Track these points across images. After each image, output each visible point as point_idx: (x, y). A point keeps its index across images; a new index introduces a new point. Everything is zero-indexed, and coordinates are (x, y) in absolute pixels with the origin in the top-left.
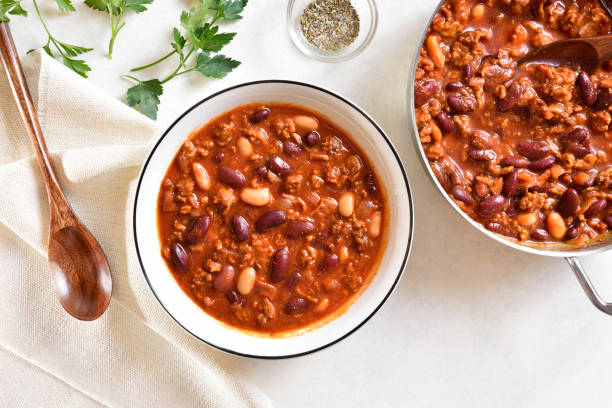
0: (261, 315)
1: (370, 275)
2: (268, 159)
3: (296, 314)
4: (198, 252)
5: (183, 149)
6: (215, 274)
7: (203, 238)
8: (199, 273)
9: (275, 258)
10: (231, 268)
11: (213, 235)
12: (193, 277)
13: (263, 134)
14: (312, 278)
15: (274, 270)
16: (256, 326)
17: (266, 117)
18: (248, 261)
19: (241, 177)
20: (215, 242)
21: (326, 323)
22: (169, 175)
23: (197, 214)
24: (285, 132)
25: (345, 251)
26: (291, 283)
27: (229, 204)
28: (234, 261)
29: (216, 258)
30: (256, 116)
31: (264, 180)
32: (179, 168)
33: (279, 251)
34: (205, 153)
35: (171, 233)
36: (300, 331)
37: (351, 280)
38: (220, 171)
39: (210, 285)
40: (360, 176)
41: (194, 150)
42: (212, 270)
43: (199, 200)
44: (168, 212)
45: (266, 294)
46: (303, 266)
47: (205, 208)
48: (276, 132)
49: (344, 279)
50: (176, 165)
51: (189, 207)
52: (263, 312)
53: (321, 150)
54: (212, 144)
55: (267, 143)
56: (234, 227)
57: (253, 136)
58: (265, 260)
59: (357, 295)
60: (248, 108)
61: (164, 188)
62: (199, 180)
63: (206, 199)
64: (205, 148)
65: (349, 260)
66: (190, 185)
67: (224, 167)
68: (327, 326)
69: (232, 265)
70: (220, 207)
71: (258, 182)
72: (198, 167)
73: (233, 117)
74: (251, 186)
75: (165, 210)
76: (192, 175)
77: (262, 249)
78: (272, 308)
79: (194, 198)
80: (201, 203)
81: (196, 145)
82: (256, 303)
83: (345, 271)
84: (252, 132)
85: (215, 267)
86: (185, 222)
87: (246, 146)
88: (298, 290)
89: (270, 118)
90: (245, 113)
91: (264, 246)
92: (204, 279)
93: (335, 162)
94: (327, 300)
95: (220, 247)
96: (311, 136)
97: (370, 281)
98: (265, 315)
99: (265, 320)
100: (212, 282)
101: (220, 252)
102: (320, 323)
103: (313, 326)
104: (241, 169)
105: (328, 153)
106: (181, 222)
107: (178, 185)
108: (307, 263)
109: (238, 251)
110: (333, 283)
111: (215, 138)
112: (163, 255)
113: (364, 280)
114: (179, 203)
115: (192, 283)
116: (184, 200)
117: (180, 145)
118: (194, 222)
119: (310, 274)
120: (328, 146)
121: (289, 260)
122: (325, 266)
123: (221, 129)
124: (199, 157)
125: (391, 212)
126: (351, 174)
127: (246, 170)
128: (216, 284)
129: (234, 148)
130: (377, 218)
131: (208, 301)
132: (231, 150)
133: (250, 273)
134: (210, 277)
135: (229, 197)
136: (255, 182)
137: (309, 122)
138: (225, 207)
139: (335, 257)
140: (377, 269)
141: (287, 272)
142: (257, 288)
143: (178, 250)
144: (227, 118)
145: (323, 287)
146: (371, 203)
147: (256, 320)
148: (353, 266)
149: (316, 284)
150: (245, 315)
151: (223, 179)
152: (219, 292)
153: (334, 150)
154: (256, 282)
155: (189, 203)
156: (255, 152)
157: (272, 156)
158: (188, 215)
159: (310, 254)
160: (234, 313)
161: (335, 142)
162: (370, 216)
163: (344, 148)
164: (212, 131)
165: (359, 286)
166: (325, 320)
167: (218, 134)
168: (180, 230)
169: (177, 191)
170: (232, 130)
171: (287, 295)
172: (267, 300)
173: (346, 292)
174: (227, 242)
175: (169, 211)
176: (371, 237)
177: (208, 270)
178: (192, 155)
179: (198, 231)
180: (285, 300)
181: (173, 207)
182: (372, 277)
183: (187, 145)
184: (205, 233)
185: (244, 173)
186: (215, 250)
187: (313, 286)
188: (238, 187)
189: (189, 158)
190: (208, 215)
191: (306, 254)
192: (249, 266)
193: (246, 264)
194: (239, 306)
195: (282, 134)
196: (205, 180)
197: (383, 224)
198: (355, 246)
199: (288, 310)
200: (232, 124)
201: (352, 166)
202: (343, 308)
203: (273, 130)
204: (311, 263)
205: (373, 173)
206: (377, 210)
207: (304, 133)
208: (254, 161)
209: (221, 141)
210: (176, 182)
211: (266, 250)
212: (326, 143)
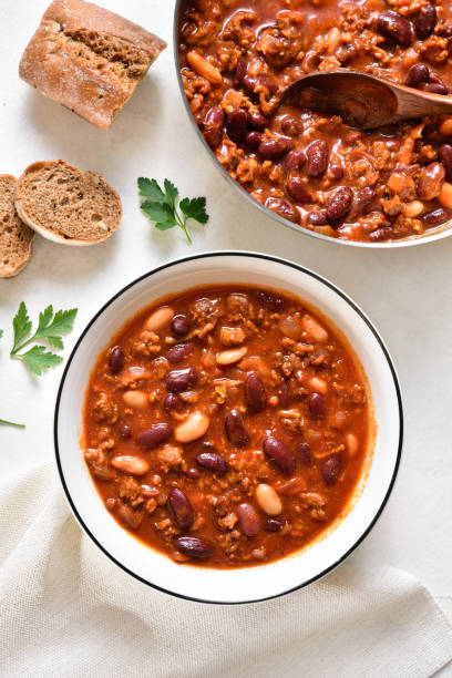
0: (314, 512)
1: (360, 373)
2: (164, 385)
3: (340, 477)
4: (203, 525)
5: (89, 462)
6: (237, 525)
7: (192, 510)
8: (224, 540)
9: (269, 454)
10: (244, 506)
11: (198, 498)
12: (223, 549)
13: (137, 371)
14: (317, 435)
15: (280, 465)
16: (318, 525)
17: (122, 355)
18: (252, 484)
19: (162, 426)
20: (206, 501)
22: (105, 496)
23: (164, 498)
24: (152, 348)
25: (317, 383)
26: (306, 458)
27: (179, 459)
28: (240, 498)
29: (222, 513)
30: (113, 364)
31: (186, 406)
32: (106, 481)
33: (264, 446)
34: (111, 443)
35: (163, 538)
36: (360, 485)
37: (351, 397)
38: (139, 442)
39: (244, 538)
40: (254, 306)
41: (99, 452)
42: (231, 527)
43: (153, 485)
44: (140, 525)
45: (297, 490)
46: (298, 433)
47: (165, 486)
48: (144, 356)
49: (344, 403)
50: (101, 482)
51: (152, 501)
52: (311, 507)
53: (199, 326)
54: (107, 430)
55: (148, 374)
56: (205, 468)
57: (130, 383)
58: (264, 468)
59: (369, 401)
60: (99, 365)
61: (113, 510)
62: (132, 470)
63: (157, 478)
64: (106, 439)
65: (329, 385)
66: (131, 483)
67: (139, 435)
68: (376, 456)
69: (242, 502)
70: (175, 471)
71: (179, 412)
72: (119, 460)
73: (96, 388)
74: (180, 422)
75: (135, 526)
76: (122, 473)
77: (252, 463)
78: (315, 496)
80: (156, 486)
81: (95, 447)
82: (298, 507)
83: (337, 396)
84: (125, 381)
85: (230, 520)
86: (163, 515)
87: (135, 398)
89: (126, 351)
90: (102, 373)
91: (249, 459)
93: (220, 321)
94: (351, 436)
95: (215, 500)
96: (177, 325)
97: (366, 378)
98: (317, 508)
99: (322, 512)
100: (243, 534)
101: (219, 505)
102: (367, 460)
103: (364, 468)
104: (155, 420)
105: (207, 321)
106: (160, 519)
107: (122, 495)
108: (298, 427)
109: (231, 486)
110: (339, 417)
111: (103, 422)
112: (179, 562)
113: (359, 385)
114: (140, 507)
115: (228, 555)
116: (140, 500)
117: (84, 463)
118: (168, 507)
119: (313, 434)
120: (200, 316)
121: (281, 442)
122: (316, 411)
123: (99, 410)
124: (110, 452)
125: (313, 304)
126: (246, 315)
127: (158, 415)
128: (247, 532)
130: (310, 323)
131: (258, 552)
132: (128, 415)
133: (264, 491)
134: (237, 533)
135: (171, 454)
136: (178, 416)
138: (180, 465)
139: (315, 395)
140: (359, 362)
141: (292, 454)
142: (284, 496)
143: (185, 544)
144: (92, 395)
145: (335, 429)
146: (289, 318)
147: (315, 520)
148: (339, 382)
149: (327, 434)
150: (300, 527)
151: (150, 445)
152: (257, 535)
154: (277, 491)
155: (147, 497)
156: (149, 393)
157: (165, 379)
158: (158, 507)
159: (291, 418)
160: (290, 537)
161: (202, 305)
162: (302, 328)
163: (214, 302)
164: (94, 419)
165: (362, 392)
166: (368, 453)
167: (102, 416)
168: (167, 527)
169: (126, 500)
170: (109, 399)
171: (314, 471)
172: (303, 495)
173: (358, 411)
174: (215, 488)
175: (140, 523)
176: (323, 344)
177: (228, 530)
178: (102, 457)
179: (182, 512)
180: (318, 477)
181: (139, 517)
182: (364, 374)
183: (89, 455)
184: (189, 505)
185: (160, 421)
186: (214, 507)
187: (326, 439)
188: (167, 438)
189: (103, 464)
190: (174, 487)
191: (290, 421)
192: (256, 486)
193: (251, 488)
194: (287, 527)
195: (152, 353)
196: (137, 464)
197: (321, 320)
198: (319, 369)
199: (329, 482)
200: (103, 395)
201: (238, 307)
202: (370, 424)
203: (141, 358)
204: (302, 424)
205: (261, 291)
206: (302, 316)
207: (169, 330)
208: (156, 401)
209: (111, 418)
210: (117, 495)
211: (254, 459)
212: (196, 315)
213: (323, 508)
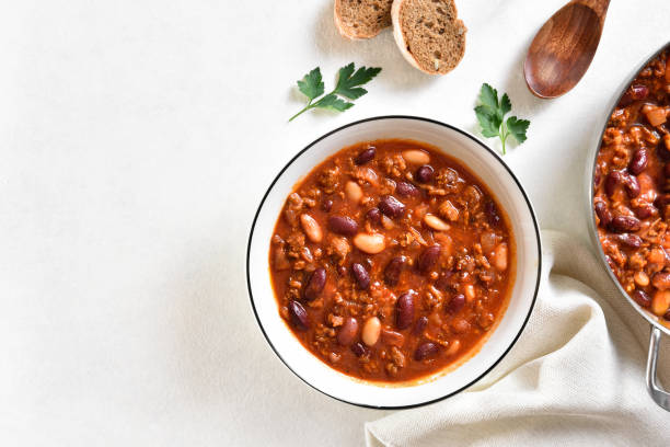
0: (391, 365)
1: (501, 310)
2: (379, 200)
3: (428, 359)
4: (317, 308)
5: (289, 202)
6: (339, 328)
7: (320, 292)
8: (321, 329)
9: (400, 304)
10: (353, 320)
11: (331, 289)
12: (315, 334)
13: (371, 175)
14: (440, 321)
15: (399, 317)
16: (387, 376)
17: (373, 156)
18: (371, 312)
19: (353, 223)
20: (334, 295)
21: (460, 365)
22: (278, 230)
23: (312, 268)
24: (395, 170)
25: (470, 290)
26: (418, 328)
27: (344, 254)
28: (356, 313)
29: (337, 312)
30: (361, 156)
31: (379, 226)
32: (287, 222)
33: (402, 297)
34: (312, 203)
35: (287, 292)
36: (433, 377)
37: (481, 319)
38: (330, 219)
39: (334, 340)
40: (481, 207)
41: (300, 202)
42: (334, 325)
43: (313, 254)
44: (281, 271)
45: (394, 343)
46: (429, 309)
47: (319, 261)
48: (386, 171)
49: (474, 318)
50: (283, 218)
51: (303, 263)
52: (392, 361)
53: (436, 186)
54: (318, 192)
55: (376, 184)
56: (354, 274)
57: (361, 179)
58: (388, 310)
59: (489, 332)
60: (353, 149)
61: (274, 245)
62: (309, 232)
63: (319, 251)
64: (312, 198)
65: (476, 299)
66: (301, 239)
67: (334, 216)
68: (460, 368)
69: (354, 317)
70: (334, 258)
71: (373, 226)
72: (307, 218)
73: (337, 161)
74: (366, 232)
75: (277, 267)
76: (302, 228)
77: (384, 300)
78: (401, 357)
79: (307, 253)
80: (314, 257)
81: (301, 196)
82: (384, 353)
83: (475, 309)
84: (359, 175)
85: (338, 321)
86: (300, 278)
87: (355, 190)
88: (427, 335)
89: (377, 157)
90: (350, 156)
91: (384, 296)
92: (327, 335)
93: (451, 196)
94: (457, 342)
95: (340, 300)
96: (424, 172)
97: (502, 317)
98: (395, 365)
99: (395, 370)
100: (336, 337)
101: (340, 305)
102: (453, 365)
103: (445, 370)
104: (352, 215)
105: (444, 187)
106: (295, 279)
107: (288, 241)
108: (433, 306)
109: (358, 301)
110: (463, 324)
111: (321, 186)
112: (282, 316)
113: (494, 316)
114: (292, 259)
115: (316, 340)
116: (297, 255)
117: (285, 198)
118: (309, 278)
119: (437, 317)
120: (443, 180)
121: (413, 305)
122: (453, 306)
123: (326, 176)
124: (307, 208)
125: (517, 242)
126: (470, 207)
127: (358, 215)
128: (340, 339)
129: (342, 193)
130: (502, 250)
131: (334, 356)
132: (340, 196)
133: (375, 323)
134: (333, 332)
135: (342, 246)
136: (369, 227)
137: (419, 156)
138: (341, 258)
139: (462, 297)
140: (507, 304)
141: (413, 318)
142: (383, 337)
143: (296, 309)
144: (331, 163)
145: (452, 328)
146: (493, 235)
147: (387, 372)
148: (483, 303)
149: (445, 327)
150: (374, 367)
151: (335, 228)
152: (344, 346)
153: (450, 183)
154: (382, 331)
155: (302, 258)
156: (365, 195)
157: (384, 197)
158: (302, 270)
159: (435, 296)
160: (362, 367)
161: (450, 175)
162: (495, 249)
163: (460, 180)
164: (317, 179)
165: (491, 323)
166: (458, 362)
167: (324, 181)
168: (296, 288)
169: (287, 247)
170: (338, 176)
171: (415, 342)
172: (395, 348)
173: (477, 332)
174: (347, 293)
175: (283, 268)
176: (498, 271)
177: (330, 326)
178: (299, 207)
179: (315, 286)
180: (414, 347)
181: (285, 265)
182: (503, 313)
183: (293, 197)
184: (323, 287)
185: (355, 219)
186: (334, 303)
187: (442, 329)
188: (350, 234)
189: (296, 211)
190: (324, 268)
191: (431, 297)
192: (372, 316)
193: (369, 314)
194: (366, 358)
195: (391, 173)
196: (316, 232)
197: (510, 256)
198: (480, 283)
199: (418, 356)
200: (337, 169)
201: (470, 197)
202: (476, 347)
203: (382, 170)
204: (438, 305)
205: (493, 201)
206: (502, 241)
207: (415, 169)
208: (365, 205)
209: (329, 188)
210: (285, 239)
211: (388, 299)
212: (440, 177)
213: (399, 368)
